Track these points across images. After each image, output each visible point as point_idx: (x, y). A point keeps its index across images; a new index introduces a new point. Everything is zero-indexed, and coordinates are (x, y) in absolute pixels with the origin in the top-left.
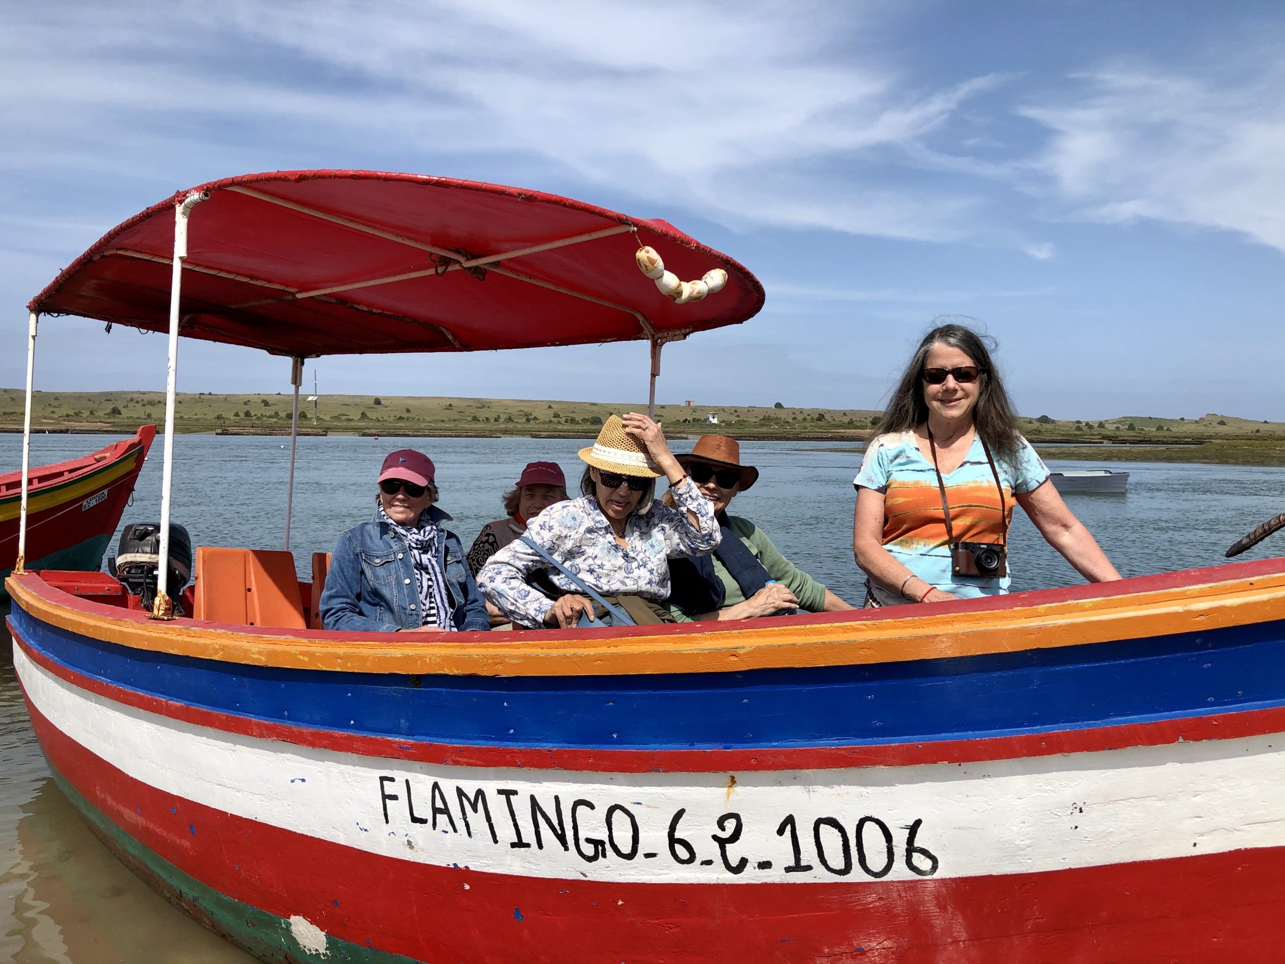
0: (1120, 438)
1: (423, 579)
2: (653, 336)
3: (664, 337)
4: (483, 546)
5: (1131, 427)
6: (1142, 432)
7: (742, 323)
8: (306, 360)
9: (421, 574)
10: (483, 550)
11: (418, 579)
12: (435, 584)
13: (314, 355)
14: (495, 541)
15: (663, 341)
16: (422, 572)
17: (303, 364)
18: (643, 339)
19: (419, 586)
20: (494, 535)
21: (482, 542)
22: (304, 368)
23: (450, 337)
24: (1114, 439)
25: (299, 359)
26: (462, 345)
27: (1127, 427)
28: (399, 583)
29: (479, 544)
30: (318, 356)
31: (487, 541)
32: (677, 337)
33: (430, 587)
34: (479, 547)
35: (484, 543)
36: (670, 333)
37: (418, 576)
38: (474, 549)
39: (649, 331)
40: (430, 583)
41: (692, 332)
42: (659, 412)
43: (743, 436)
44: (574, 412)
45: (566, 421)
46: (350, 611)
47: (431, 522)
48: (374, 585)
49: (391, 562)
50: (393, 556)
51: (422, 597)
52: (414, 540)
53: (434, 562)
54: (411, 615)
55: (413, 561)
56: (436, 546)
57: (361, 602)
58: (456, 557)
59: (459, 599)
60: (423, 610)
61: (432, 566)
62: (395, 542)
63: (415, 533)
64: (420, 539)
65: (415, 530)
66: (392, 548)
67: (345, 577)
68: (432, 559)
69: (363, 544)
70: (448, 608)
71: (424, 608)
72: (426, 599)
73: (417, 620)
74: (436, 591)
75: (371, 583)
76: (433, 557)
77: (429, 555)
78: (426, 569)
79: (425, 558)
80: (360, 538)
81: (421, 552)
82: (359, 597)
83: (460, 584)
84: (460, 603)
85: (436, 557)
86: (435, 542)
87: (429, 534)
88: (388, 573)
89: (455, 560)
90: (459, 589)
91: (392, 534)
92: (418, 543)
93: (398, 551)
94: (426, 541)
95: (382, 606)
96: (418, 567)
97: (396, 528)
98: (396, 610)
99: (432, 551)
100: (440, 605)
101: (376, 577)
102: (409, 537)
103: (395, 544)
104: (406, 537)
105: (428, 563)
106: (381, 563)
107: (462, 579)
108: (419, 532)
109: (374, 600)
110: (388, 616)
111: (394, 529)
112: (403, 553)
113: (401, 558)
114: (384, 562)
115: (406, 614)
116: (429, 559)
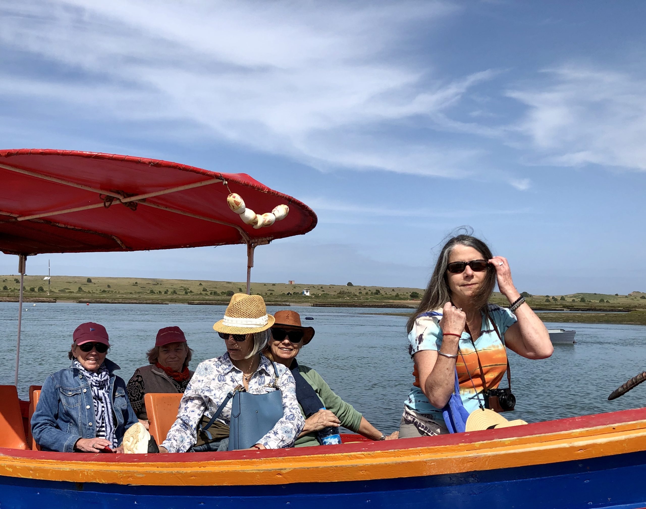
0: (575, 307)
1: (99, 406)
2: (249, 242)
3: (256, 242)
4: (135, 384)
5: (583, 300)
6: (590, 303)
7: (305, 234)
8: (28, 257)
9: (98, 403)
10: (134, 387)
11: (95, 406)
12: (106, 410)
13: (32, 254)
14: (142, 381)
15: (255, 245)
16: (99, 401)
17: (26, 259)
18: (242, 243)
19: (96, 411)
20: (141, 376)
21: (134, 381)
22: (26, 262)
23: (119, 242)
24: (571, 308)
25: (23, 256)
26: (127, 247)
27: (580, 300)
28: (83, 408)
29: (132, 382)
30: (36, 254)
31: (137, 381)
32: (263, 243)
33: (103, 411)
34: (132, 384)
35: (135, 382)
36: (259, 240)
37: (96, 404)
38: (129, 386)
39: (246, 239)
40: (103, 409)
41: (274, 239)
42: (271, 288)
43: (326, 304)
44: (216, 288)
45: (211, 294)
46: (50, 425)
47: (106, 370)
48: (67, 409)
49: (79, 394)
50: (80, 390)
51: (97, 418)
52: (94, 381)
53: (106, 396)
54: (89, 429)
55: (93, 394)
56: (109, 385)
57: (58, 420)
58: (121, 393)
59: (121, 420)
60: (97, 427)
61: (105, 397)
62: (82, 381)
63: (95, 376)
64: (98, 380)
65: (95, 374)
66: (80, 385)
67: (48, 403)
68: (105, 393)
69: (61, 382)
70: (112, 427)
71: (98, 425)
72: (100, 419)
73: (92, 433)
74: (106, 415)
75: (65, 407)
76: (106, 392)
77: (103, 391)
78: (101, 400)
79: (101, 392)
80: (59, 378)
81: (98, 388)
82: (56, 416)
83: (123, 411)
84: (121, 423)
85: (108, 392)
86: (108, 383)
87: (104, 377)
88: (76, 402)
89: (120, 395)
90: (121, 414)
91: (81, 376)
92: (97, 382)
93: (84, 388)
94: (102, 381)
95: (71, 422)
96: (97, 398)
97: (83, 372)
98: (80, 425)
99: (105, 388)
100: (107, 423)
101: (68, 403)
102: (92, 378)
103: (82, 383)
104: (90, 378)
105: (102, 396)
106: (72, 395)
107: (125, 408)
108: (98, 376)
109: (66, 418)
110: (74, 430)
111: (82, 373)
112: (87, 389)
113: (85, 392)
114: (74, 394)
115: (85, 428)
116: (103, 393)
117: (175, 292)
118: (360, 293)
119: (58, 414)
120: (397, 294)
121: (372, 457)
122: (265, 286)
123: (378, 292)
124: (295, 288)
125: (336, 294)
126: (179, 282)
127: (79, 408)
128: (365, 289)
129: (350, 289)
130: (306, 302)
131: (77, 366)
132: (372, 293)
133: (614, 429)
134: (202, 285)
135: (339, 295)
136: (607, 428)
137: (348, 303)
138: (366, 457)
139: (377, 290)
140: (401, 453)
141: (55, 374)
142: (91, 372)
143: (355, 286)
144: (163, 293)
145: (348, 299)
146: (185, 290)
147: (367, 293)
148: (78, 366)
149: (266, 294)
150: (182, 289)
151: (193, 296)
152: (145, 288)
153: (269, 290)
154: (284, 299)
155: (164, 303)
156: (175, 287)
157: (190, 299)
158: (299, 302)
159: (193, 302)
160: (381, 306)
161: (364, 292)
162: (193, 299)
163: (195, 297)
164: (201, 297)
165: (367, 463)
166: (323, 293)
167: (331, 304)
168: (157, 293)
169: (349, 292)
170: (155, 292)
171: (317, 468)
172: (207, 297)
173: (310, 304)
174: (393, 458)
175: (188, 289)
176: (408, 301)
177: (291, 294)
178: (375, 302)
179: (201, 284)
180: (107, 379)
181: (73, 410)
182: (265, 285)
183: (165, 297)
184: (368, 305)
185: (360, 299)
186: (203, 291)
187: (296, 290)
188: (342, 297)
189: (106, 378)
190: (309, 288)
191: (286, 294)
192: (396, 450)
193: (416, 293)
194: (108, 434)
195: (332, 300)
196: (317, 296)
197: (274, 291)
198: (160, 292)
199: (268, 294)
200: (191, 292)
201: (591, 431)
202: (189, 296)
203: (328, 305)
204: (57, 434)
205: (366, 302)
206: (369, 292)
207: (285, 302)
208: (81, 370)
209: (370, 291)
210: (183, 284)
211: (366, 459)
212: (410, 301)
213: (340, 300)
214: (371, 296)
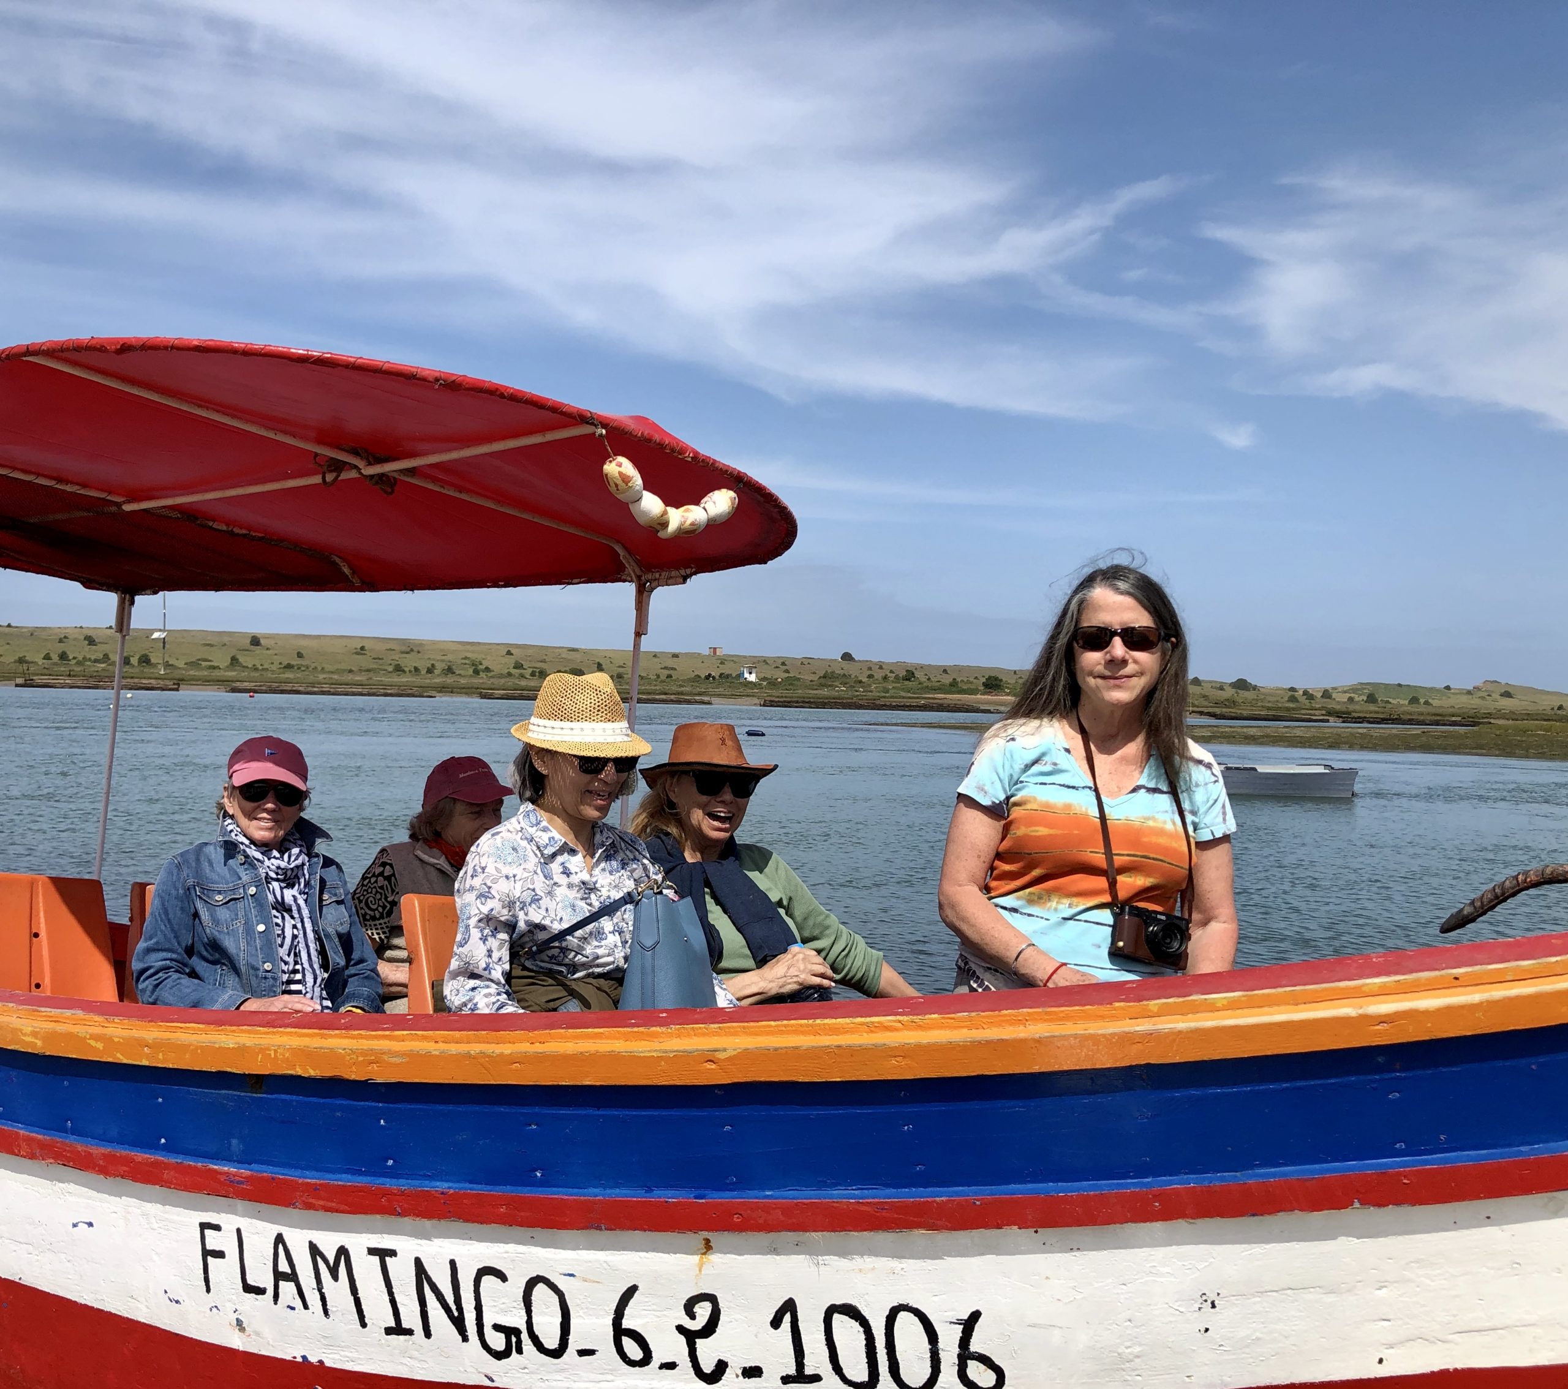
0: (1354, 715)
1: (286, 924)
4: (376, 882)
6: (1388, 705)
9: (283, 918)
10: (375, 887)
11: (277, 925)
12: (302, 934)
14: (394, 874)
16: (285, 914)
19: (279, 935)
20: (390, 865)
24: (1345, 716)
27: (1365, 699)
28: (249, 930)
29: (370, 878)
31: (381, 874)
33: (295, 937)
34: (369, 882)
35: (378, 877)
37: (279, 921)
38: (363, 885)
40: (296, 932)
42: (671, 663)
43: (793, 702)
44: (544, 661)
45: (533, 674)
46: (177, 971)
47: (299, 842)
48: (212, 934)
49: (238, 899)
50: (241, 891)
51: (283, 952)
52: (273, 868)
53: (301, 902)
54: (266, 978)
55: (271, 898)
56: (307, 877)
57: (194, 958)
58: (335, 895)
59: (337, 958)
60: (284, 972)
61: (299, 907)
62: (246, 870)
63: (275, 857)
64: (282, 867)
65: (275, 853)
66: (240, 879)
67: (169, 920)
68: (298, 896)
69: (198, 872)
70: (318, 972)
71: (285, 968)
72: (289, 955)
73: (273, 986)
74: (302, 945)
75: (208, 931)
76: (300, 894)
77: (294, 891)
78: (289, 910)
79: (289, 894)
80: (194, 864)
81: (283, 885)
82: (190, 951)
83: (340, 936)
84: (338, 964)
85: (304, 893)
86: (306, 872)
87: (296, 860)
88: (233, 917)
89: (334, 899)
90: (337, 943)
91: (241, 858)
92: (280, 871)
93: (250, 884)
94: (292, 869)
95: (224, 964)
96: (279, 907)
97: (248, 850)
98: (243, 969)
99: (299, 885)
100: (306, 965)
101: (216, 921)
102: (267, 863)
103: (244, 873)
104: (262, 862)
105: (292, 903)
106: (224, 901)
107: (343, 929)
108: (282, 857)
109: (212, 955)
110: (231, 980)
111: (244, 851)
112: (256, 887)
113: (252, 893)
114: (227, 899)
115: (257, 976)
116: (294, 896)
117: (450, 670)
118: (870, 676)
119: (193, 944)
120: (954, 679)
121: (920, 1027)
122: (656, 660)
123: (910, 675)
124: (722, 663)
125: (815, 678)
126: (460, 647)
127: (240, 932)
128: (881, 668)
129: (849, 668)
130: (748, 696)
131: (233, 834)
132: (897, 677)
133: (1456, 978)
134: (512, 654)
135: (823, 681)
136: (1441, 976)
137: (843, 698)
138: (905, 1027)
139: (907, 671)
140: (984, 1021)
141: (182, 855)
142: (265, 849)
143: (860, 661)
144: (424, 672)
145: (843, 691)
146: (473, 665)
147: (885, 678)
148: (236, 835)
149: (658, 676)
150: (465, 664)
151: (492, 680)
152: (382, 659)
153: (665, 668)
154: (698, 689)
155: (425, 694)
156: (450, 657)
157: (486, 686)
158: (732, 696)
159: (492, 694)
160: (917, 706)
161: (879, 675)
162: (493, 687)
163: (496, 681)
164: (510, 682)
165: (907, 1042)
166: (787, 675)
167: (803, 702)
168: (410, 671)
169: (844, 675)
170: (407, 669)
171: (797, 1048)
172: (523, 683)
173: (757, 701)
174: (965, 1031)
175: (481, 664)
176: (979, 696)
177: (714, 678)
178: (904, 698)
179: (509, 653)
180: (303, 864)
181: (227, 937)
182: (655, 656)
183: (428, 681)
184: (888, 704)
185: (871, 692)
186: (514, 668)
187: (726, 669)
188: (830, 686)
189: (299, 862)
190: (756, 663)
191: (703, 676)
192: (973, 1014)
193: (996, 679)
194: (308, 990)
195: (807, 691)
196: (773, 683)
197: (675, 669)
198: (416, 669)
199: (663, 677)
200: (487, 669)
201: (1406, 982)
202: (482, 680)
203: (797, 702)
204: (194, 991)
205: (884, 697)
206: (889, 675)
207: (700, 694)
208: (242, 843)
209: (891, 672)
210: (468, 651)
211: (906, 1033)
212: (983, 697)
213: (825, 692)
214: (894, 685)
